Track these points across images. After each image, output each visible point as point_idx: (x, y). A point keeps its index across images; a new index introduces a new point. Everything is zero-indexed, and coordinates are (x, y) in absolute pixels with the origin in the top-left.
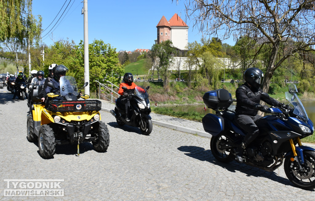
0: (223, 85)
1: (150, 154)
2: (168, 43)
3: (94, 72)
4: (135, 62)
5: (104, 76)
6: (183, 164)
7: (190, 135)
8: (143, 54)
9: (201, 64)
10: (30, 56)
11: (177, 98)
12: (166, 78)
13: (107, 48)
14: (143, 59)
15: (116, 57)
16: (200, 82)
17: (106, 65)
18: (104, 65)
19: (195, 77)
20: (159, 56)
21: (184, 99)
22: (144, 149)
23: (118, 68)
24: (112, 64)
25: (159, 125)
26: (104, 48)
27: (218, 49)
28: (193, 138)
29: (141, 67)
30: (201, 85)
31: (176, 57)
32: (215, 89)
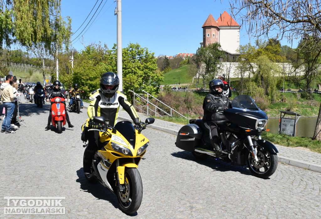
0: (282, 95)
1: (185, 172)
2: (216, 46)
3: (128, 81)
4: (177, 68)
5: (140, 85)
6: (222, 184)
8: (187, 59)
9: (255, 70)
10: (57, 62)
13: (144, 53)
14: (186, 65)
15: (154, 63)
16: (254, 92)
17: (142, 72)
18: (140, 72)
19: (248, 86)
20: (205, 62)
22: (179, 167)
23: (157, 76)
24: (149, 71)
26: (140, 53)
27: (276, 52)
29: (184, 74)
30: (255, 96)
31: (226, 63)
32: (272, 100)
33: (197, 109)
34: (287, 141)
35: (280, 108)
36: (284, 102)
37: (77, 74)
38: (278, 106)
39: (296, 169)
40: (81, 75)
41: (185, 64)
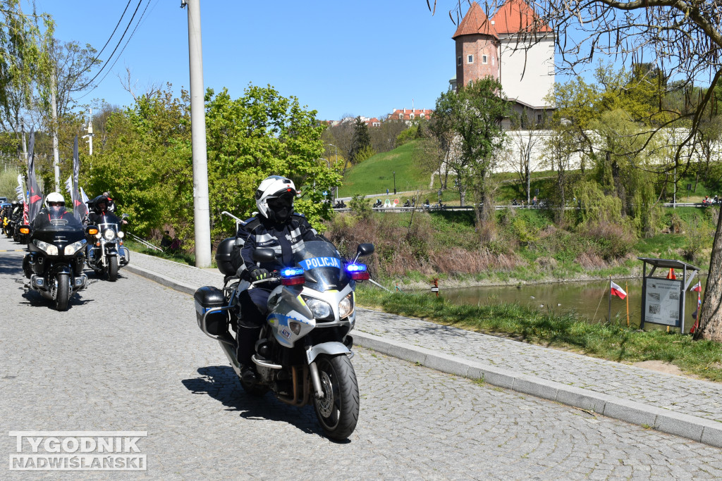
0: (669, 215)
2: (488, 87)
7: (462, 381)
8: (415, 126)
9: (596, 149)
10: (56, 142)
11: (521, 261)
12: (483, 199)
13: (289, 111)
14: (413, 142)
15: (315, 138)
16: (594, 208)
17: (283, 162)
19: (577, 194)
20: (459, 130)
21: (542, 263)
24: (303, 158)
25: (376, 351)
26: (277, 110)
28: (466, 393)
29: (408, 165)
30: (598, 219)
31: (518, 132)
32: (644, 228)
33: (440, 258)
34: (621, 345)
35: (666, 250)
36: (678, 232)
37: (103, 172)
38: (660, 245)
39: (618, 429)
40: (112, 174)
41: (410, 139)
